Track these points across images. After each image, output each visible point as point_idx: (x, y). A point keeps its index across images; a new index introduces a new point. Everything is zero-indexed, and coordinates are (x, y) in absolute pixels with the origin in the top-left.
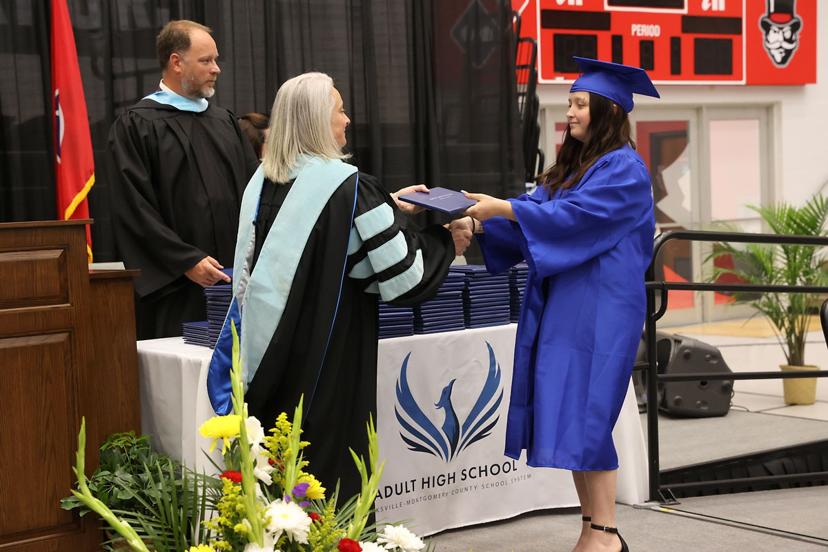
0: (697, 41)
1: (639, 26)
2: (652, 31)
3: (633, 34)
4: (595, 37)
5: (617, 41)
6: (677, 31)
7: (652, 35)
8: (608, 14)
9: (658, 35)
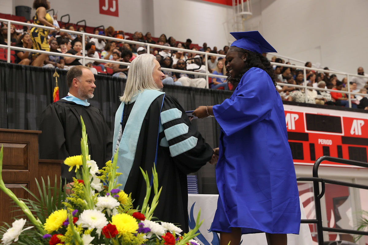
0: (349, 148)
1: (322, 140)
2: (329, 142)
3: (319, 143)
4: (302, 144)
5: (312, 146)
6: (340, 143)
7: (328, 144)
8: (307, 134)
9: (331, 144)
